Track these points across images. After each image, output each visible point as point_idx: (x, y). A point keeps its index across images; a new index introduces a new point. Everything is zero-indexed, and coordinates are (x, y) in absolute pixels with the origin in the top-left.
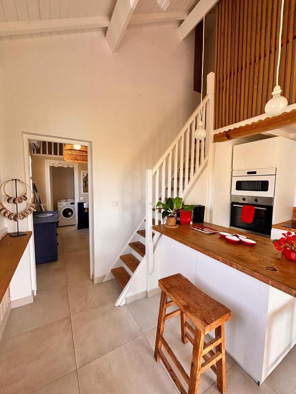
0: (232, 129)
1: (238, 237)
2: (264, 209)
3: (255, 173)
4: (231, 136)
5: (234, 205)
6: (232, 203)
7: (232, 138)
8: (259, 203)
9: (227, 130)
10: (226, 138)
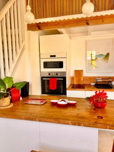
0: (42, 22)
1: (64, 101)
2: (62, 79)
3: (55, 56)
4: (41, 27)
5: (44, 79)
6: (42, 78)
7: (42, 29)
8: (59, 75)
9: (38, 23)
10: (37, 28)
